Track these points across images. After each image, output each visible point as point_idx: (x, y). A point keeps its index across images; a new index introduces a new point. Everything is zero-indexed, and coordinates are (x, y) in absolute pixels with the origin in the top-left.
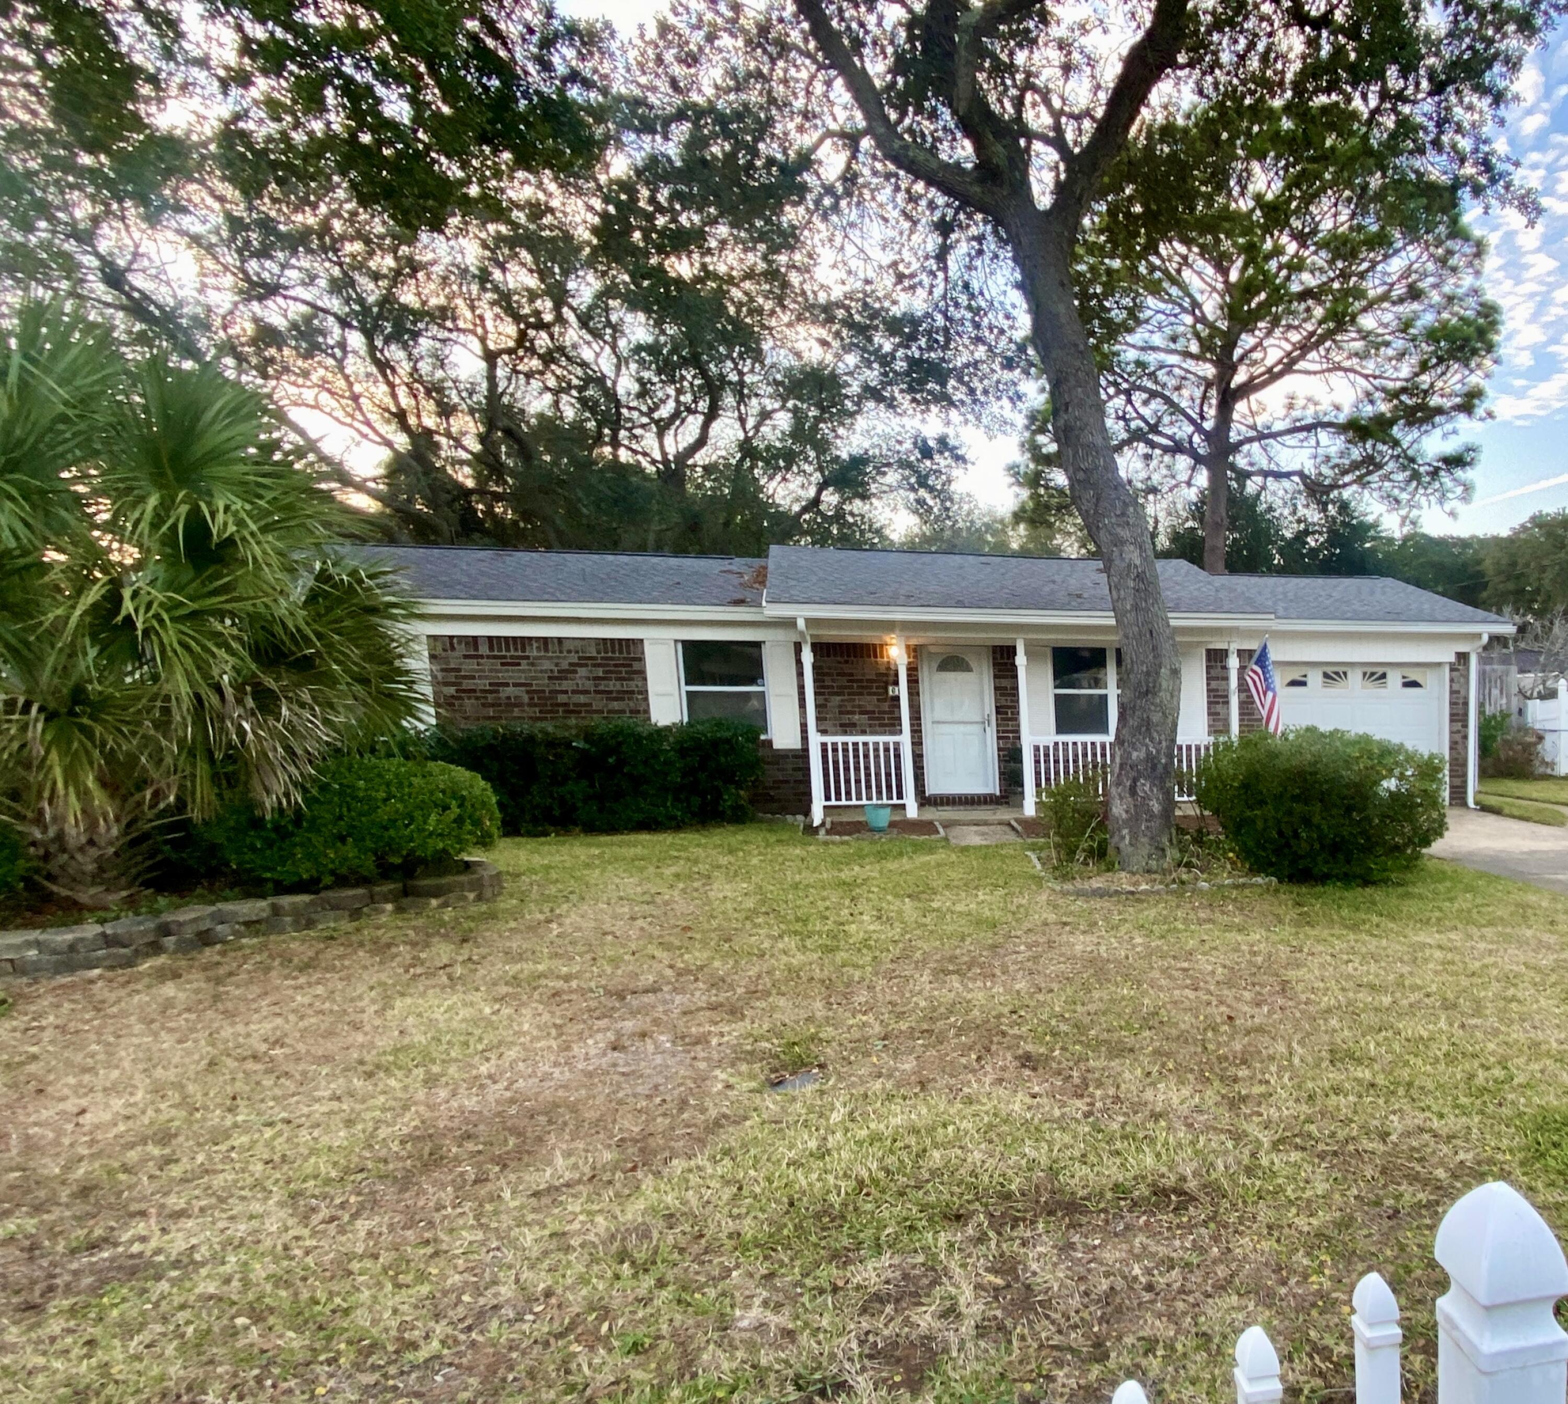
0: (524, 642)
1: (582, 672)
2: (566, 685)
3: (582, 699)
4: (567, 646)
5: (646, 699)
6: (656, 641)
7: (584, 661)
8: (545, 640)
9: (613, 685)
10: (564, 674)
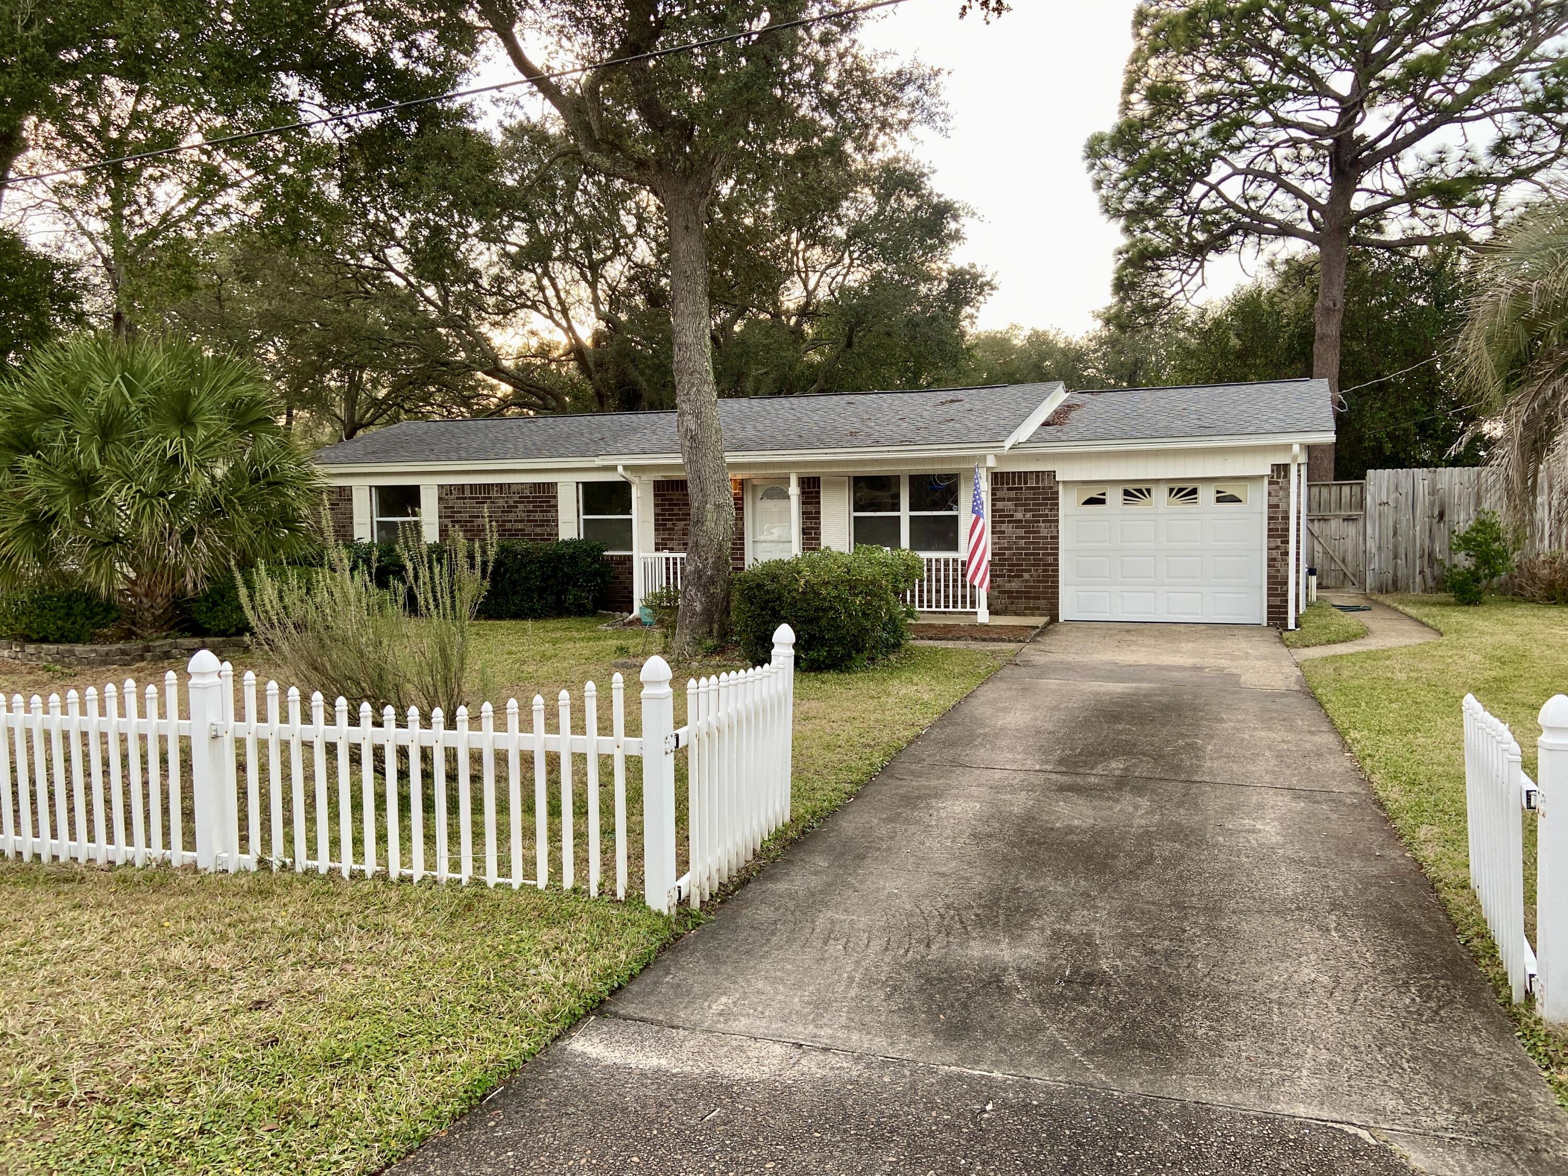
0: (487, 487)
1: (521, 507)
2: (512, 516)
3: (520, 525)
4: (513, 488)
5: (557, 526)
6: (566, 484)
7: (523, 499)
8: (501, 485)
9: (538, 516)
10: (511, 509)
